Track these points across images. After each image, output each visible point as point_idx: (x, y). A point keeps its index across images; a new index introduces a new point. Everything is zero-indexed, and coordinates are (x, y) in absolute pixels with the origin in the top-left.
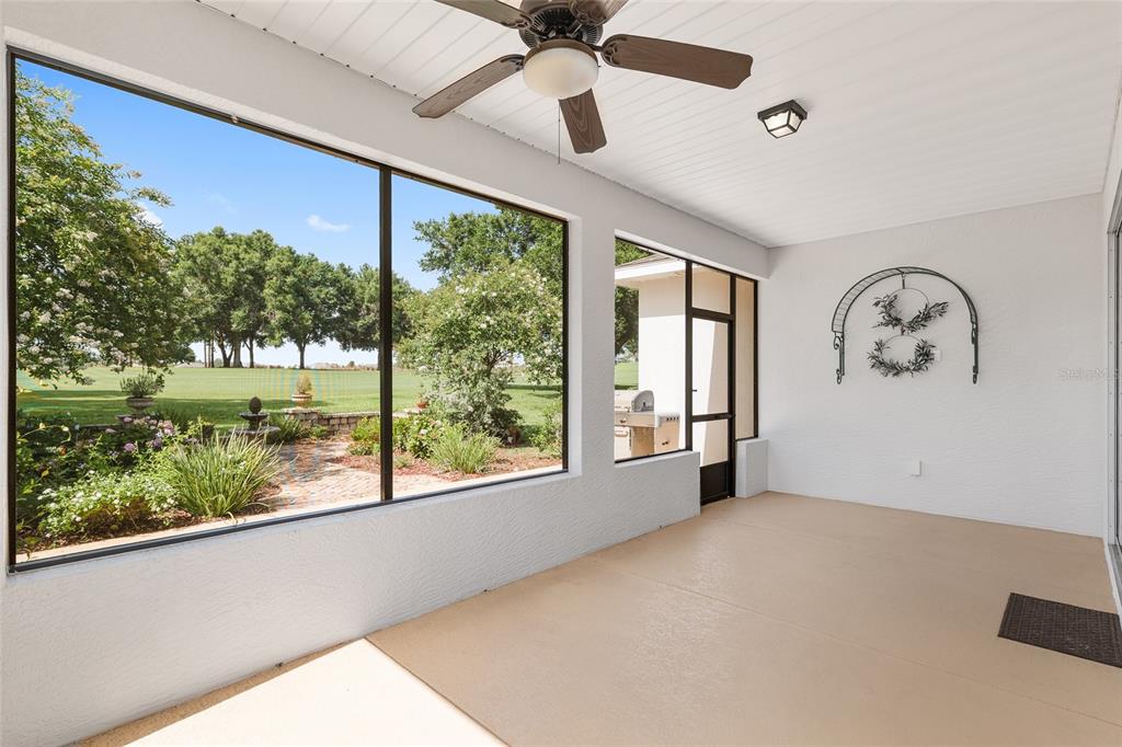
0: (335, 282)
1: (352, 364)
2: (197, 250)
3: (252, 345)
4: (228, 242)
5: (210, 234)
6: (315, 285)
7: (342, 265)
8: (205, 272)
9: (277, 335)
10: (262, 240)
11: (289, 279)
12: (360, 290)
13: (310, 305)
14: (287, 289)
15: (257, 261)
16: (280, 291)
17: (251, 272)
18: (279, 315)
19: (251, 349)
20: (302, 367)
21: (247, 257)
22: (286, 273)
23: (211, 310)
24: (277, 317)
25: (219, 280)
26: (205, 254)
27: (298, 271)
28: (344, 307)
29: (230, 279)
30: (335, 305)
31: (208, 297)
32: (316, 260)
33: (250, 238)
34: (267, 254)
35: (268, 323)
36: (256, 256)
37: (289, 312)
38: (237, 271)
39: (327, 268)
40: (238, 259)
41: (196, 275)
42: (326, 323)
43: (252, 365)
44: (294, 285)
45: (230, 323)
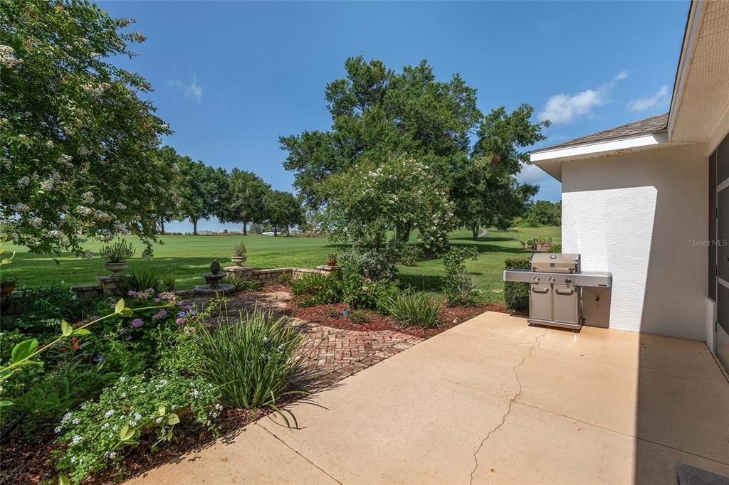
0: (216, 179)
1: (226, 231)
3: (162, 220)
6: (203, 182)
7: (220, 169)
9: (180, 214)
10: (169, 152)
11: (188, 178)
12: (232, 185)
13: (201, 195)
14: (186, 184)
16: (182, 185)
19: (162, 223)
20: (195, 233)
22: (185, 173)
24: (180, 201)
27: (192, 172)
28: (221, 195)
30: (216, 194)
32: (204, 165)
34: (172, 161)
35: (175, 205)
36: (164, 162)
37: (187, 198)
39: (211, 170)
42: (211, 206)
43: (163, 233)
44: (190, 181)
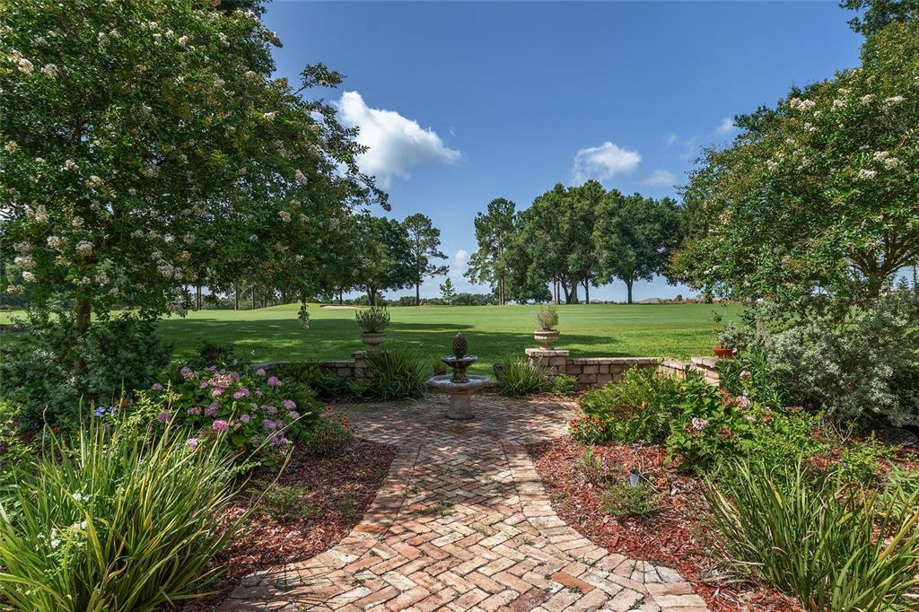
0: (658, 217)
1: (680, 298)
2: (542, 206)
3: (587, 283)
4: (566, 195)
5: (552, 192)
6: (639, 222)
7: (667, 200)
8: (548, 225)
9: (605, 273)
10: (592, 188)
11: (615, 220)
12: (684, 222)
13: (635, 244)
14: (613, 230)
15: (586, 208)
16: (606, 231)
17: (583, 218)
18: (605, 254)
19: (587, 288)
20: (630, 302)
21: (579, 205)
22: (611, 214)
23: (553, 255)
24: (604, 255)
25: (558, 229)
26: (547, 209)
27: (622, 212)
28: (668, 241)
29: (566, 226)
30: (659, 240)
31: (551, 244)
32: (641, 199)
33: (582, 189)
34: (596, 200)
35: (597, 262)
36: (586, 204)
37: (614, 250)
38: (570, 219)
39: (650, 204)
40: (572, 209)
41: (542, 228)
42: (651, 259)
43: (587, 302)
44: (619, 225)
45: (567, 266)
